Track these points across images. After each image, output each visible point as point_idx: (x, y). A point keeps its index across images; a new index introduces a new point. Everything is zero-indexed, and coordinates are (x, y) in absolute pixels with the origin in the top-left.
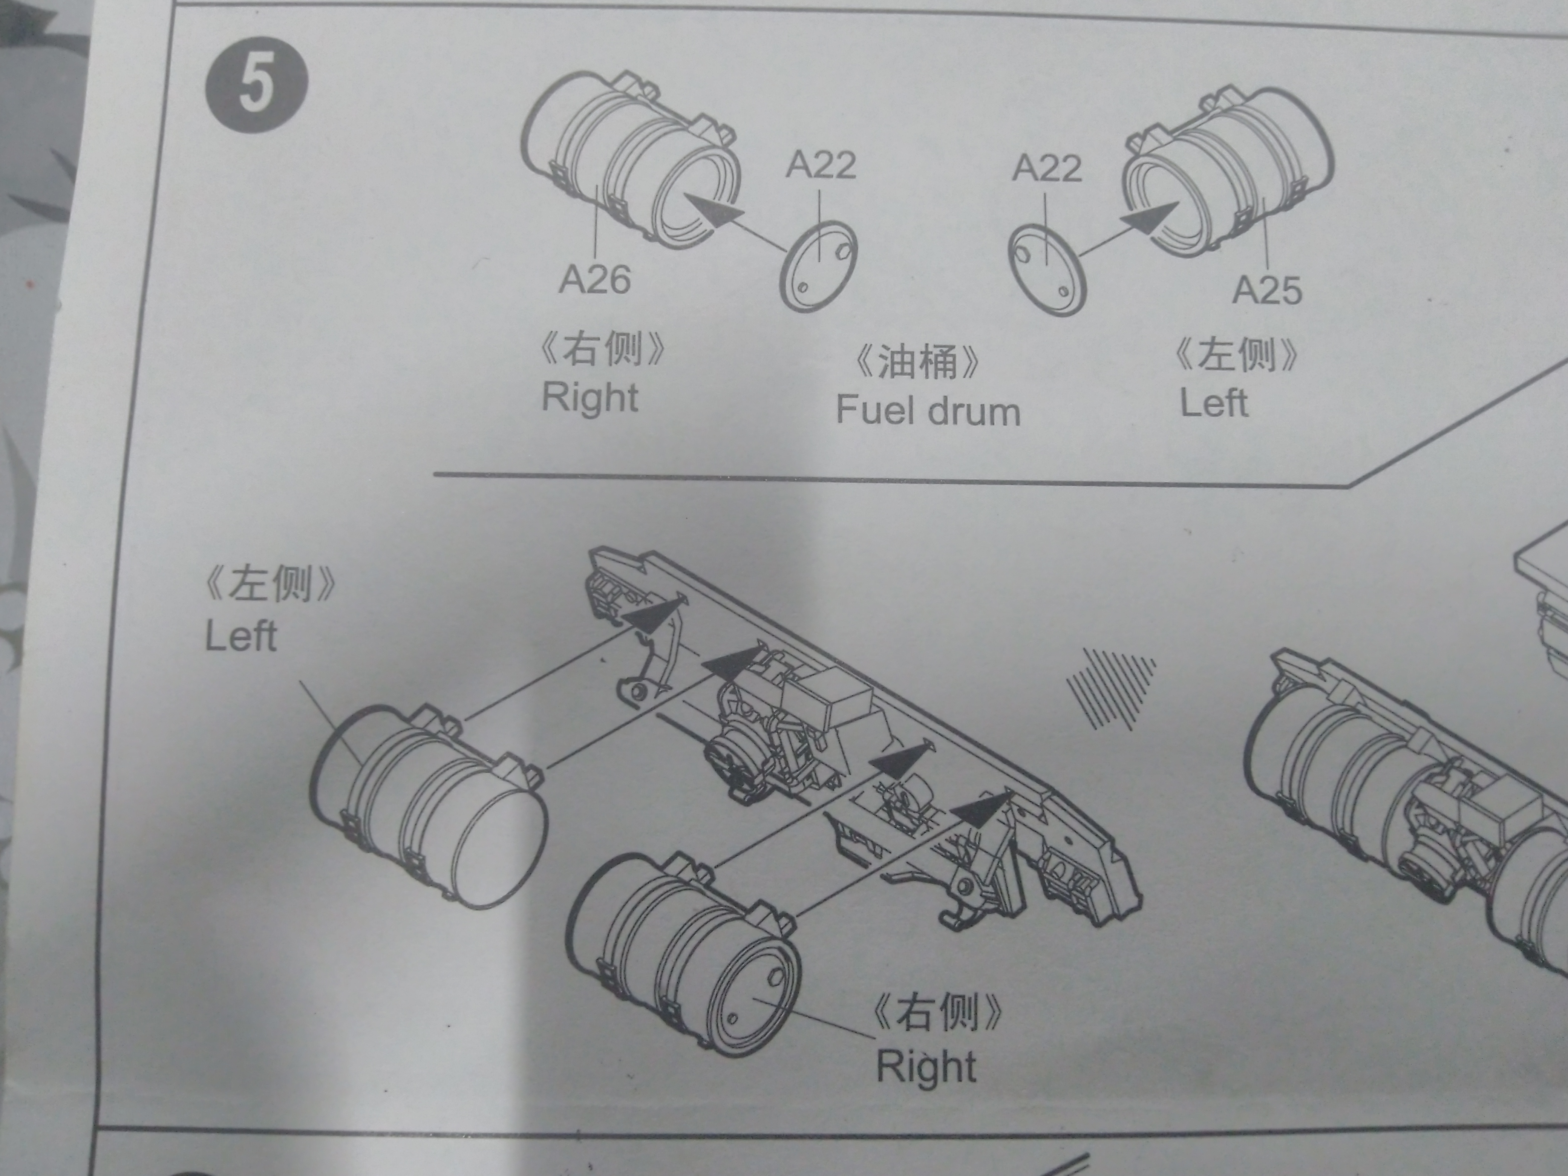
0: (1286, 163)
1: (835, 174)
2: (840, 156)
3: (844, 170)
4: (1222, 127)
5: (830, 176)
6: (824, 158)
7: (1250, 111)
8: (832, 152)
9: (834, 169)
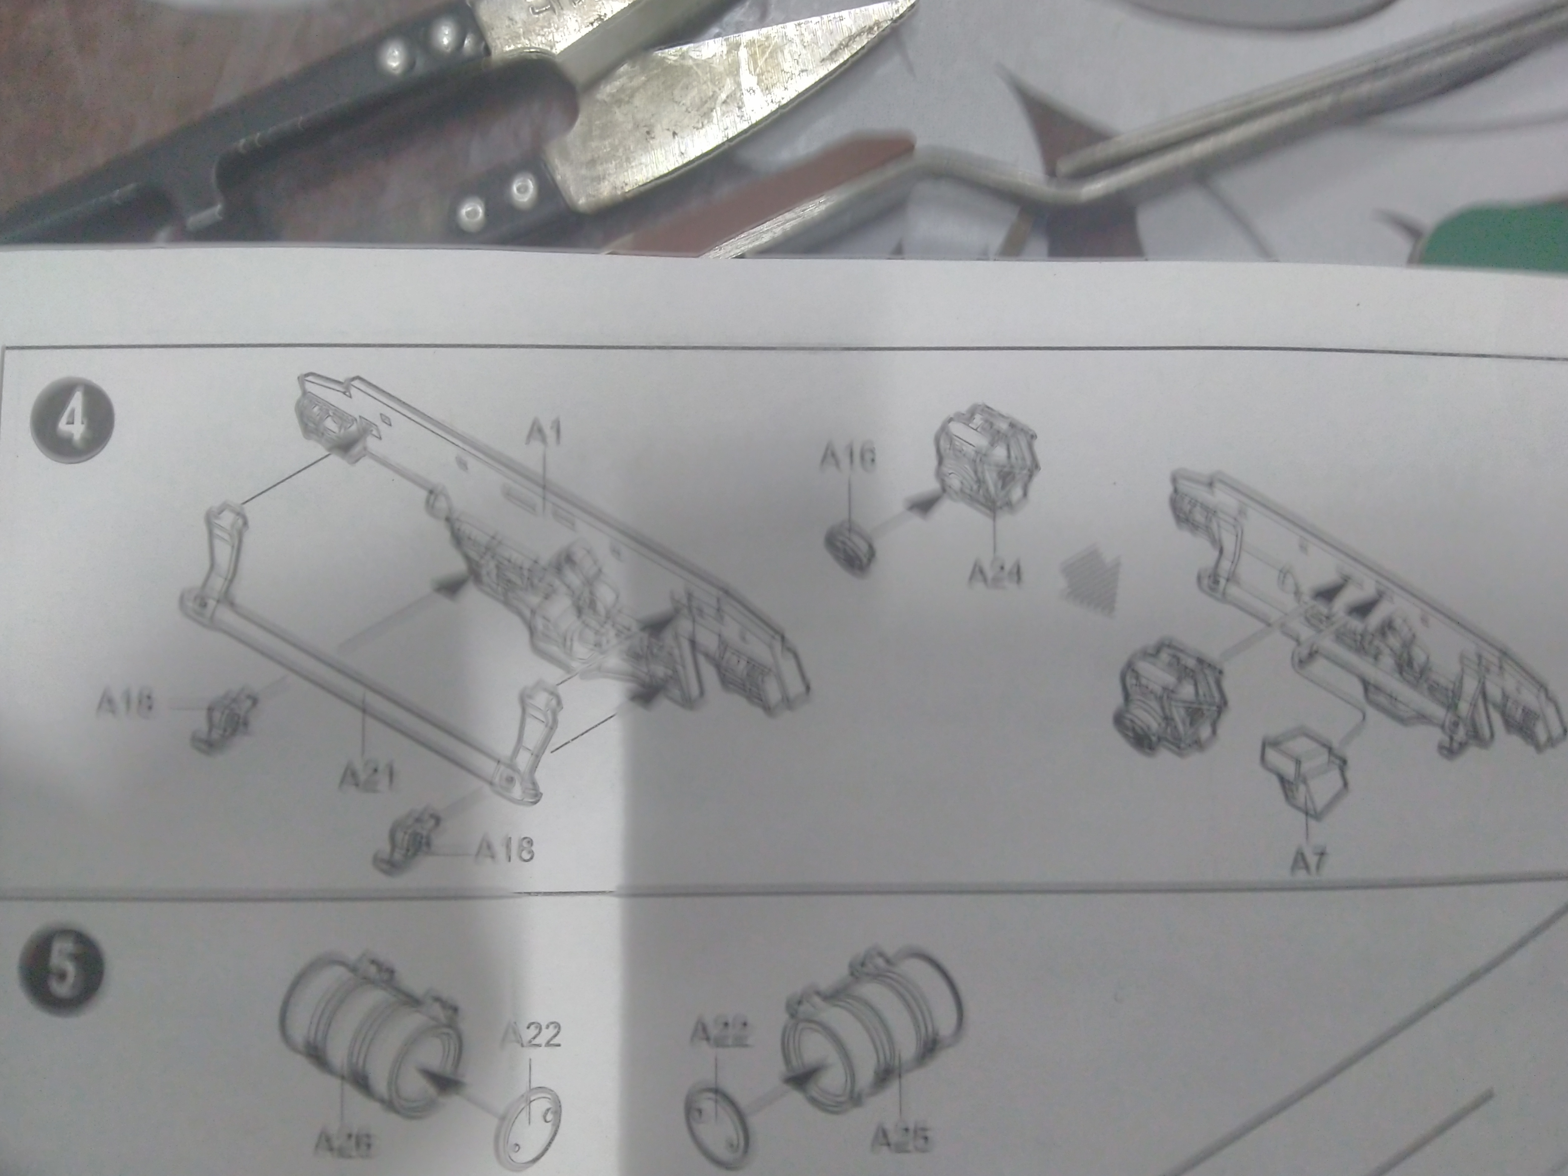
0: (920, 1018)
1: (544, 1043)
2: (548, 1027)
3: (551, 1039)
4: (871, 991)
5: (539, 1045)
6: (533, 1031)
7: (895, 976)
8: (542, 1024)
9: (541, 1040)
